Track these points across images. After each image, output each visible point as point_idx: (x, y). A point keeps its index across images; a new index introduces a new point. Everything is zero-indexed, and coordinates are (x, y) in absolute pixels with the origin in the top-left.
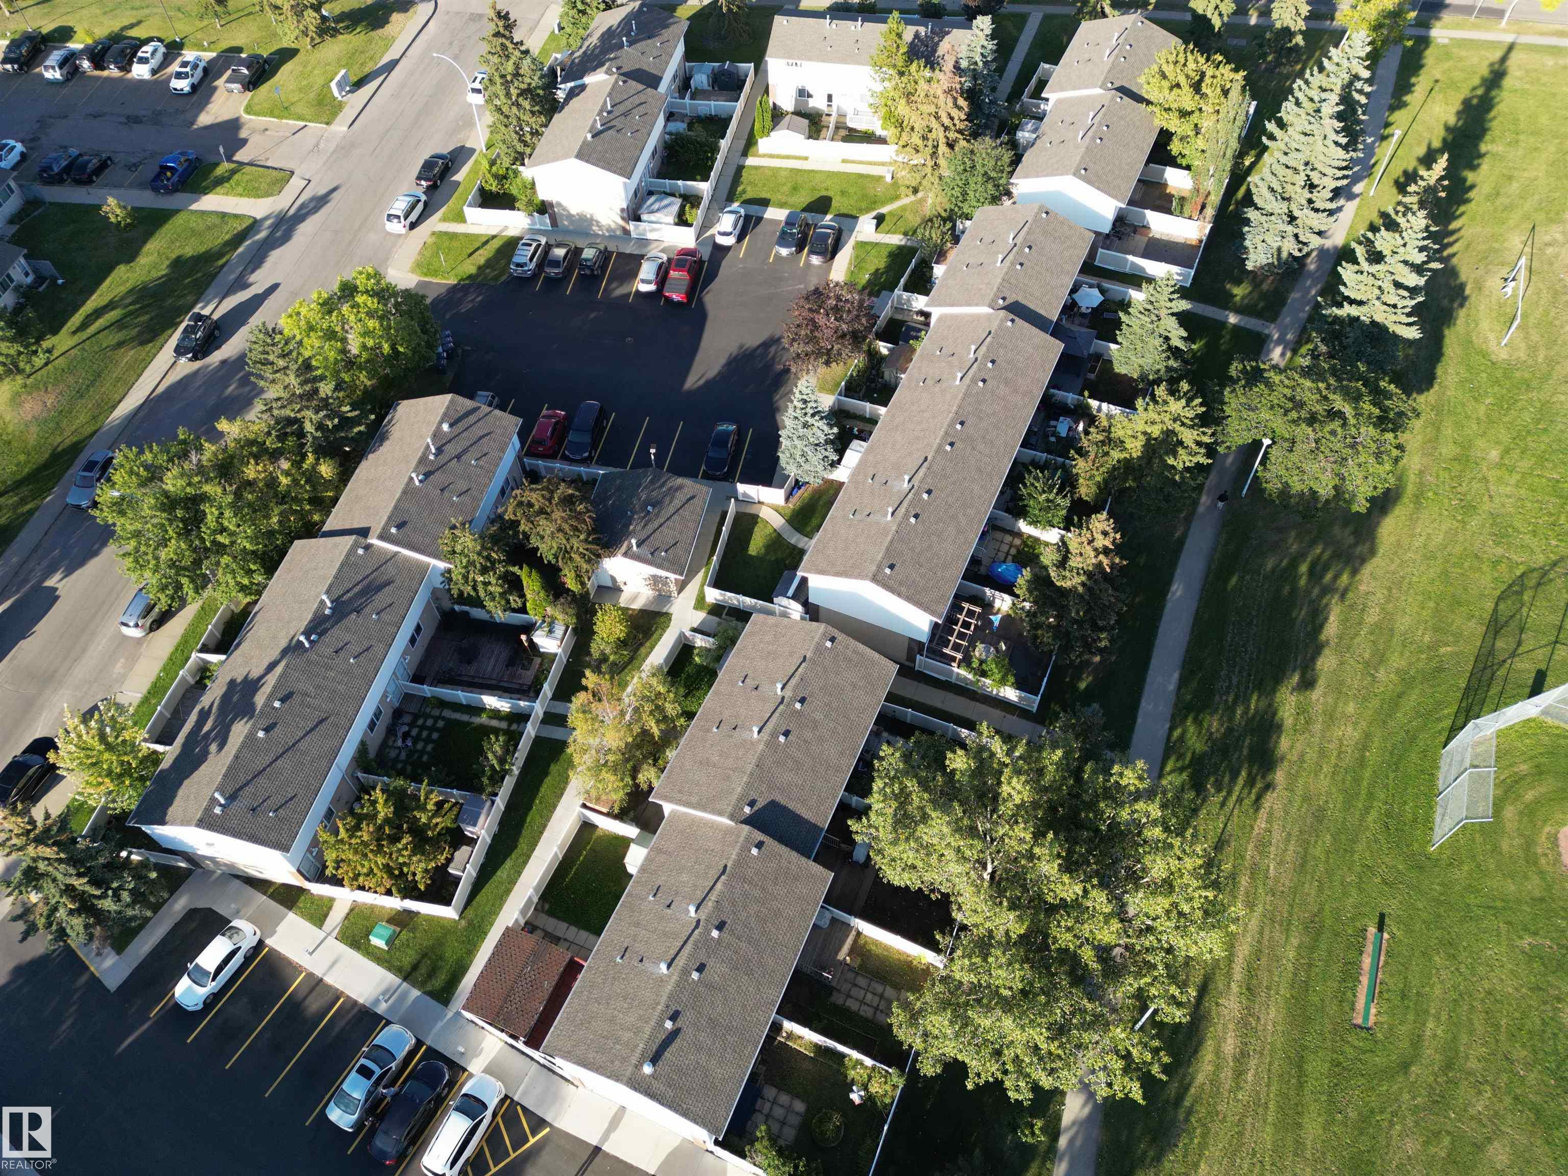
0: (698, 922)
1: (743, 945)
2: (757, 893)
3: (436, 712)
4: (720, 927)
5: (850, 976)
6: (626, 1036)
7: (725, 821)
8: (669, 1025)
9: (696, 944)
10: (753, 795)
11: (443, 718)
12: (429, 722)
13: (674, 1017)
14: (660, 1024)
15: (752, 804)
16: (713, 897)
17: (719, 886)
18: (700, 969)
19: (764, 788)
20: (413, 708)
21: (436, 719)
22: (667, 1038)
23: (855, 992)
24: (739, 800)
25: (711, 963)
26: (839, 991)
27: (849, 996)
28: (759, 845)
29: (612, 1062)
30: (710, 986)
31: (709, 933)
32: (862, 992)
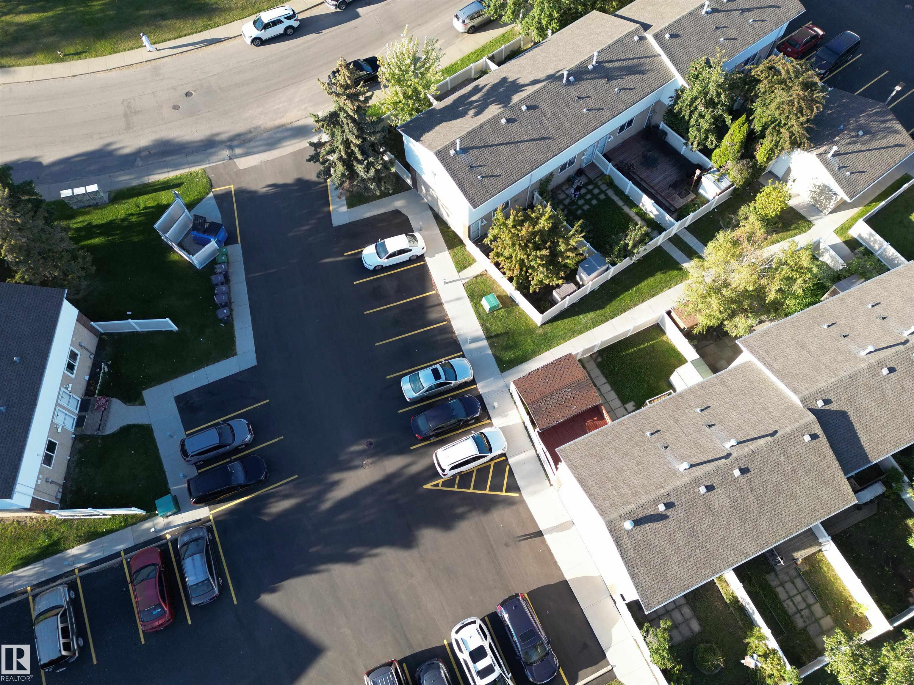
0: (729, 455)
1: (752, 497)
2: (788, 468)
3: (604, 187)
4: (744, 471)
5: (793, 573)
6: (625, 490)
7: (796, 400)
8: (661, 508)
9: (718, 468)
10: (831, 396)
11: (606, 195)
12: (596, 191)
13: (669, 505)
14: (656, 502)
15: (827, 402)
16: (753, 446)
17: (762, 441)
18: (710, 488)
19: (844, 397)
20: (592, 175)
21: (602, 192)
22: (654, 515)
23: (789, 586)
24: (818, 392)
25: (719, 490)
26: (777, 575)
27: (782, 585)
28: (814, 437)
29: (604, 499)
30: (708, 506)
31: (732, 469)
32: (795, 592)
